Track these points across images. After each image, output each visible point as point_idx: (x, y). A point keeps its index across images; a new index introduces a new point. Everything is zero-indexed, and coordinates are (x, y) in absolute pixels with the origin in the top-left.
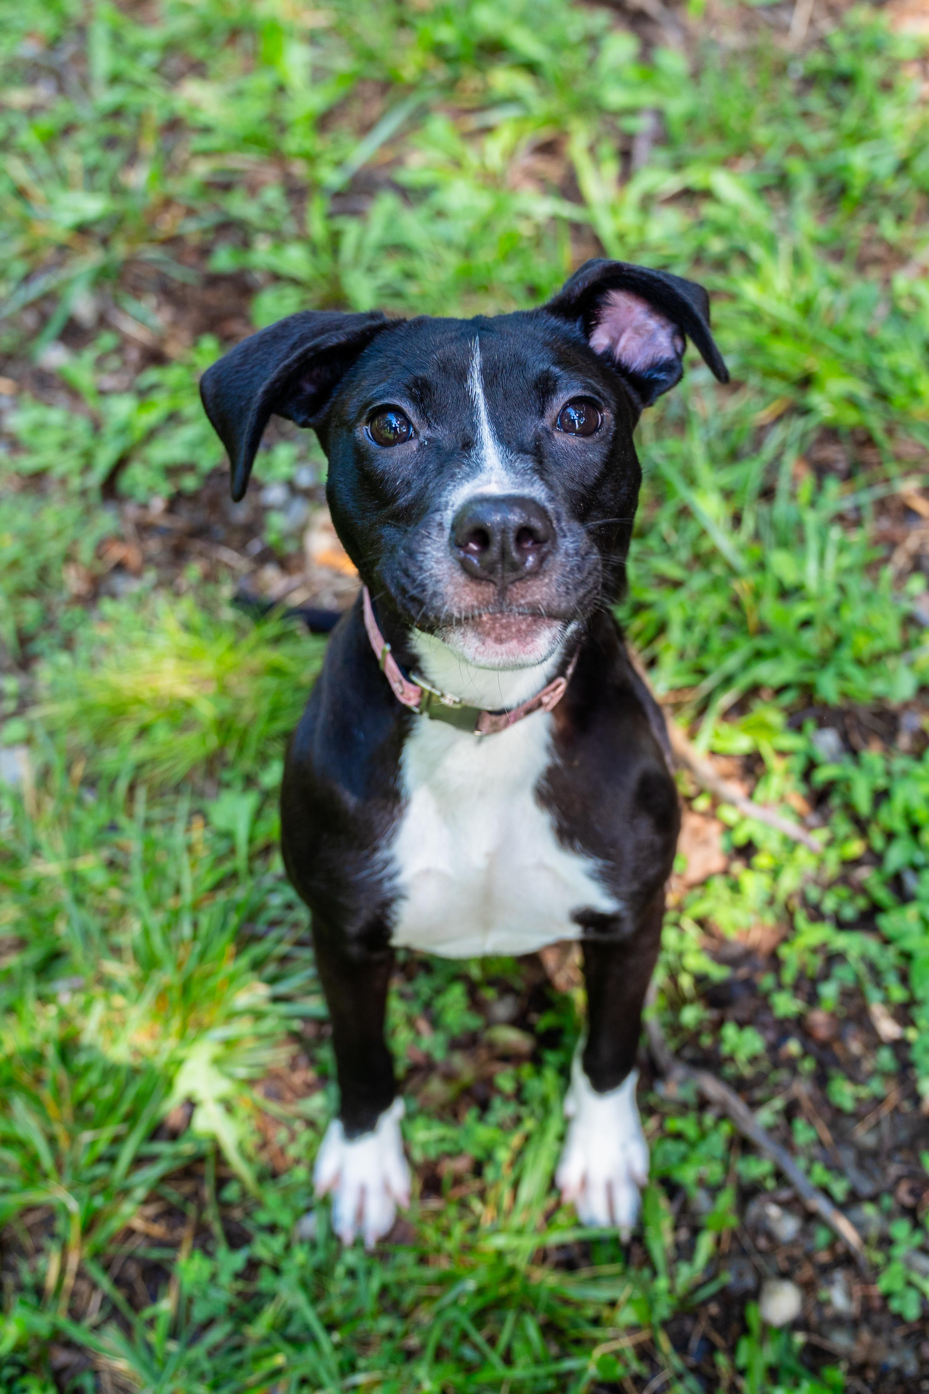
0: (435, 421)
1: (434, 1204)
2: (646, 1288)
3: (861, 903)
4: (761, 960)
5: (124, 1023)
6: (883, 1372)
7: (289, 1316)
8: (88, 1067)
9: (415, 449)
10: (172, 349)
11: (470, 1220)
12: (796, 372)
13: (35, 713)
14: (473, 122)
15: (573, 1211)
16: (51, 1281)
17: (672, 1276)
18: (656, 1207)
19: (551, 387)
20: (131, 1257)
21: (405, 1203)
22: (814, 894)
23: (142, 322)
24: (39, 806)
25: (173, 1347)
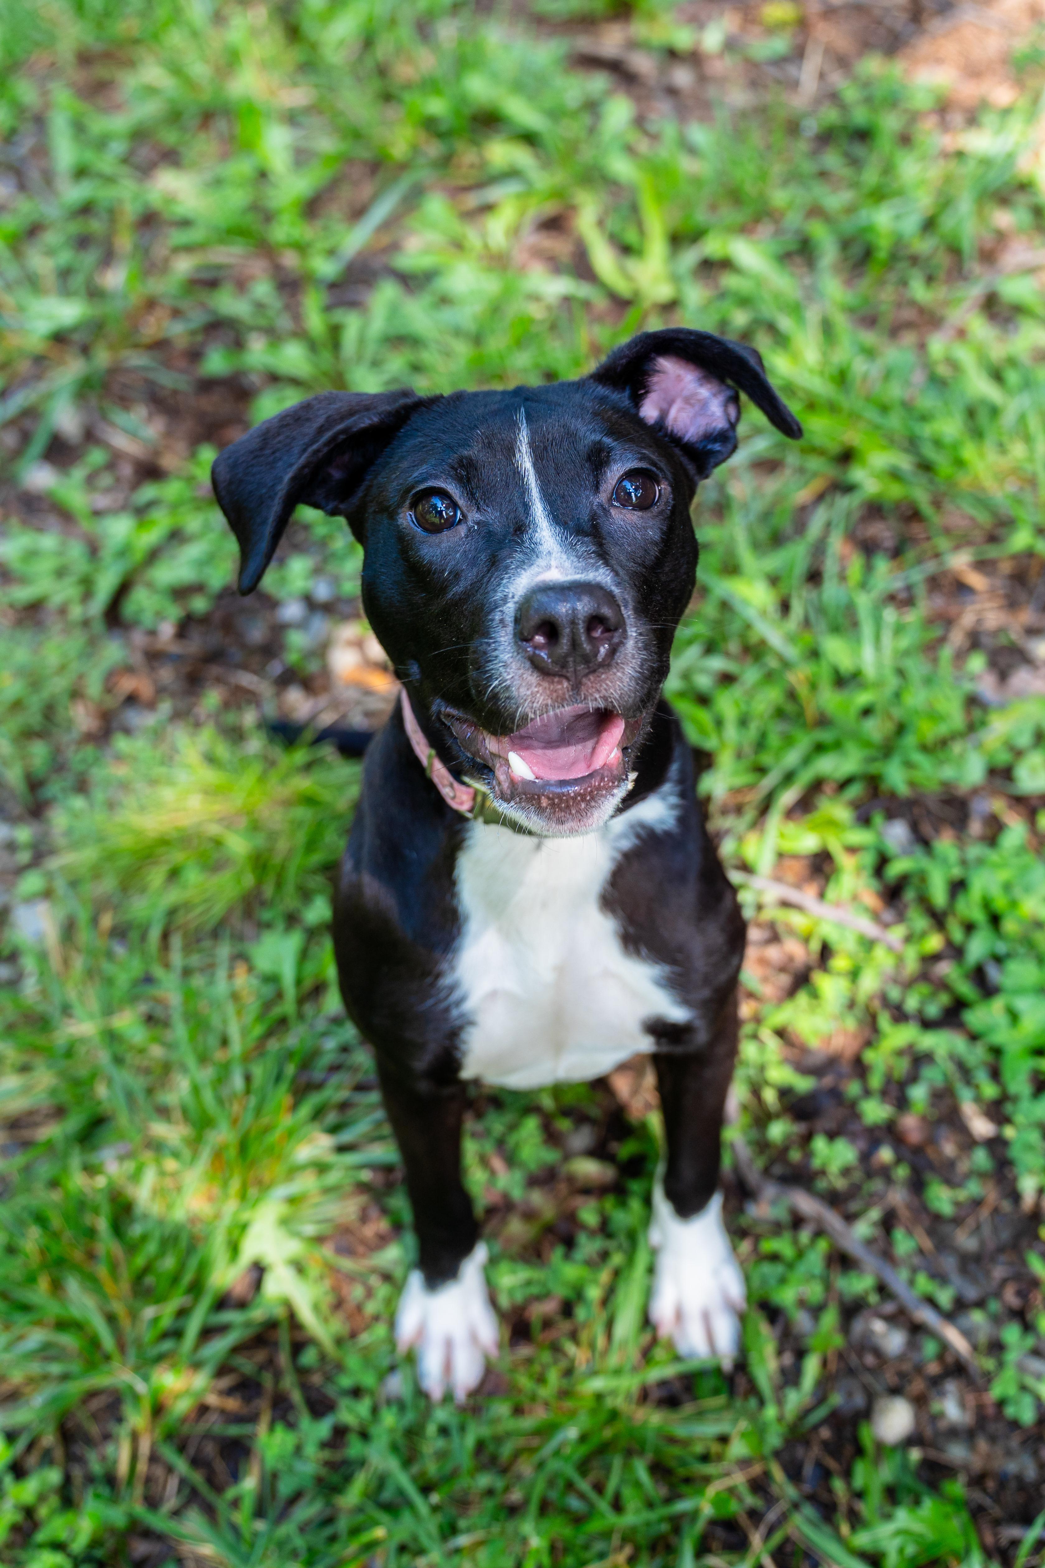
0: (484, 502)
1: (524, 1351)
2: (754, 1418)
3: (944, 999)
4: (845, 1067)
5: (179, 1189)
6: (1003, 1481)
7: (382, 1481)
8: (144, 1238)
9: (463, 536)
10: (168, 461)
11: (563, 1364)
12: (834, 448)
13: (54, 863)
14: (472, 200)
15: (670, 1345)
16: (123, 1468)
17: (780, 1402)
18: (758, 1333)
19: (604, 459)
20: (207, 1436)
21: (494, 1352)
22: (894, 994)
23: (133, 435)
24: (66, 962)
25: (261, 1526)
